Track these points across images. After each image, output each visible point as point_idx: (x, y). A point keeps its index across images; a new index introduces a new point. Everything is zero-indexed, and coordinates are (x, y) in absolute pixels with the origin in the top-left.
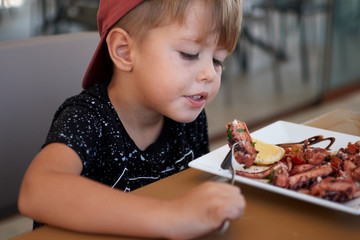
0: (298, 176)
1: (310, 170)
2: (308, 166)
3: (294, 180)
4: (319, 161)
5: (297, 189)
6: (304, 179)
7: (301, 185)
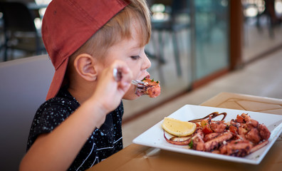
0: (210, 142)
1: (216, 137)
2: (214, 134)
3: (208, 145)
4: (221, 130)
5: (210, 151)
6: (214, 144)
7: (213, 148)
